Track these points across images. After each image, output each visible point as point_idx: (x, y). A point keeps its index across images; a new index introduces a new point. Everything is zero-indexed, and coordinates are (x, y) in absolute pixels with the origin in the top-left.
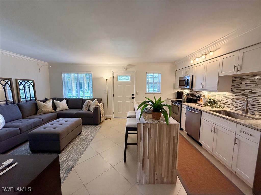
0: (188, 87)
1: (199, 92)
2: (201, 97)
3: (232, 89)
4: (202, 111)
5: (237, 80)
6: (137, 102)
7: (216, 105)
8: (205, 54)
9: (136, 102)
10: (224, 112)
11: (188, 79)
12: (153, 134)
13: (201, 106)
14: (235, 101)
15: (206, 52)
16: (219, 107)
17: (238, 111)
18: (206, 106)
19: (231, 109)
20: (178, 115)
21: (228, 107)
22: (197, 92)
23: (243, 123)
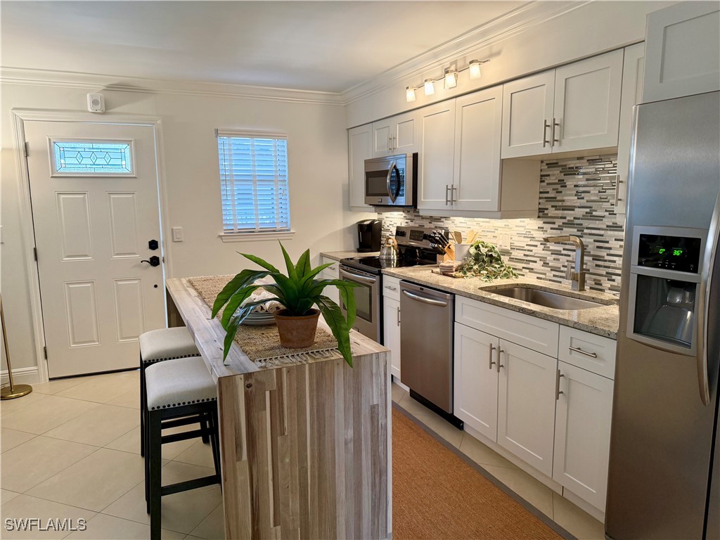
0: (401, 201)
1: (438, 219)
2: (448, 239)
3: (540, 207)
4: (454, 294)
5: (554, 175)
6: (184, 281)
7: (497, 266)
8: (453, 68)
9: (177, 282)
10: (521, 292)
11: (398, 168)
12: (291, 413)
13: (451, 276)
14: (551, 248)
15: (455, 62)
16: (505, 275)
17: (560, 282)
18: (465, 273)
19: (541, 278)
20: (370, 321)
21: (531, 270)
22: (432, 219)
23: (576, 321)
